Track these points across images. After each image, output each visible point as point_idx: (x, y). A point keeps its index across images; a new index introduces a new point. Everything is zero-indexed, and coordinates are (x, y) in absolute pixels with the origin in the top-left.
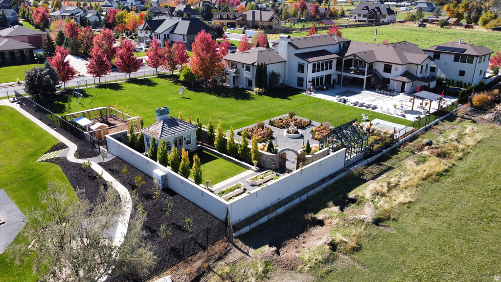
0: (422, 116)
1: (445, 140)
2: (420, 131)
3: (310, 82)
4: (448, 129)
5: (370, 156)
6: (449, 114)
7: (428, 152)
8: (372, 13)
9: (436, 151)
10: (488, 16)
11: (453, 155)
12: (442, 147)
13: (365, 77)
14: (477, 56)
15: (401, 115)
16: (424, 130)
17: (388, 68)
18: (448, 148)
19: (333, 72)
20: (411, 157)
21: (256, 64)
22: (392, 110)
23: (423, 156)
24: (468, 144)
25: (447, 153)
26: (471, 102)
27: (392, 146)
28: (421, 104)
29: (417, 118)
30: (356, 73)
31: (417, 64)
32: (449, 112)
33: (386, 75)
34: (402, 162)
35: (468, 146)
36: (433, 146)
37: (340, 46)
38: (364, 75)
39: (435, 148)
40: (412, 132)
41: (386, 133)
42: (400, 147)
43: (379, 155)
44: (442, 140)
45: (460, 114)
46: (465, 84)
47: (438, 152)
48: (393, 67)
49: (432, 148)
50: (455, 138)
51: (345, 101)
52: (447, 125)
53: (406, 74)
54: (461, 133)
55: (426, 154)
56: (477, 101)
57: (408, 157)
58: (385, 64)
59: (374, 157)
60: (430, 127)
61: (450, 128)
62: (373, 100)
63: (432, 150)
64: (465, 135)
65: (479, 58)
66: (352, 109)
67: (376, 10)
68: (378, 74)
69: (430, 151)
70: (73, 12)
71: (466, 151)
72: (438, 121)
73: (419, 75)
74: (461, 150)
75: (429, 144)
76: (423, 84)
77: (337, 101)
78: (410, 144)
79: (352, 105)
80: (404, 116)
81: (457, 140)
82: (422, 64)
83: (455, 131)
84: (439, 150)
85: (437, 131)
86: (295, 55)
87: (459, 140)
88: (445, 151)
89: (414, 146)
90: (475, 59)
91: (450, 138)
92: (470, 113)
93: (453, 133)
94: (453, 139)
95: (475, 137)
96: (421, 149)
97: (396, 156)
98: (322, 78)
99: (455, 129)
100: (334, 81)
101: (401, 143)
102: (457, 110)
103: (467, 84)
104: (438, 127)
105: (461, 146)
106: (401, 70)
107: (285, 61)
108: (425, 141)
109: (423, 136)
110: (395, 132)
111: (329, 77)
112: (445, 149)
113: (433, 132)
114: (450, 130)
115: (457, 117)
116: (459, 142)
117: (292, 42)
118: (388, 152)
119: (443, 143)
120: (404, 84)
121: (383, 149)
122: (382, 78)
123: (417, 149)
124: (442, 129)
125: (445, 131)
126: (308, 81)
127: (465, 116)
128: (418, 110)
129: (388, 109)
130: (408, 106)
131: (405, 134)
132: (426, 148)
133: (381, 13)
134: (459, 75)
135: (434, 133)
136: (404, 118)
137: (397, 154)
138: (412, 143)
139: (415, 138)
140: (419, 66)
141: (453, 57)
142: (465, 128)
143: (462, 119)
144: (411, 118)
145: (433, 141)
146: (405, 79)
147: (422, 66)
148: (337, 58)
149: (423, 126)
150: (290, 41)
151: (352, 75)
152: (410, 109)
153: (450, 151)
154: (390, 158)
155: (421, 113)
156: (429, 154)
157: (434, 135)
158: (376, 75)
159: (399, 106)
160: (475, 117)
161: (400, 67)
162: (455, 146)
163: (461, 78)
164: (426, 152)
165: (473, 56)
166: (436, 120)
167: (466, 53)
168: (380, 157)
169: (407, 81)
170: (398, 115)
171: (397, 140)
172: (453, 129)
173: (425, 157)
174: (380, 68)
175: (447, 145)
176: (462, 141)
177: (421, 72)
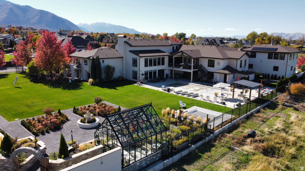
0: (242, 104)
1: (270, 130)
2: (241, 119)
3: (142, 74)
4: (271, 117)
5: (171, 155)
6: (270, 101)
7: (251, 147)
8: (211, 43)
9: (261, 145)
10: (284, 44)
11: (283, 151)
12: (268, 140)
13: (191, 71)
14: (288, 53)
15: (221, 103)
16: (244, 119)
17: (211, 63)
18: (276, 141)
19: (165, 67)
20: (229, 156)
21: (91, 58)
22: (212, 98)
23: (245, 153)
24: (298, 135)
25: (275, 148)
26: (289, 91)
27: (205, 138)
28: (242, 93)
29: (237, 105)
30: (184, 68)
31: (236, 59)
32: (269, 100)
33: (210, 69)
34: (216, 164)
35: (299, 137)
36: (256, 138)
37: (173, 48)
38: (191, 69)
39: (260, 141)
40: (232, 121)
41: (198, 122)
42: (215, 141)
43: (185, 153)
44: (266, 130)
45: (280, 102)
46: (279, 77)
47: (264, 146)
48: (216, 61)
49: (256, 141)
50: (282, 127)
51: (169, 90)
52: (269, 113)
53: (228, 68)
54: (287, 121)
55: (249, 150)
56: (295, 90)
57: (223, 155)
58: (209, 60)
59: (176, 157)
60: (252, 115)
61: (273, 116)
62: (197, 90)
63: (256, 144)
64: (292, 123)
65: (289, 55)
66: (173, 97)
67: (213, 41)
68: (203, 69)
69: (253, 145)
70: (6, 37)
71: (298, 145)
72: (260, 108)
73: (239, 69)
74: (293, 144)
75: (252, 135)
76: (243, 76)
77: (162, 91)
78: (228, 135)
79: (174, 94)
80: (224, 104)
81: (284, 130)
82: (241, 59)
83: (279, 119)
84: (265, 144)
85: (260, 118)
86: (130, 51)
87: (286, 130)
88: (273, 146)
89: (233, 139)
90: (286, 56)
91: (276, 127)
92: (290, 101)
93: (279, 121)
94: (279, 129)
95: (303, 126)
96: (242, 143)
97: (208, 154)
98: (155, 73)
99: (279, 117)
100: (167, 75)
101: (217, 134)
102: (277, 98)
103: (281, 77)
104: (261, 115)
105: (292, 139)
106: (223, 64)
107: (122, 57)
108: (247, 131)
109: (245, 125)
110: (208, 120)
111: (161, 72)
112: (273, 143)
113: (255, 121)
114: (274, 118)
115: (279, 105)
116: (287, 132)
117: (128, 41)
118: (197, 148)
119: (268, 135)
120: (226, 75)
121: (192, 144)
122: (207, 72)
123: (237, 143)
124: (265, 116)
125: (268, 119)
126: (141, 74)
127: (286, 103)
128: (239, 98)
129: (208, 97)
130: (229, 94)
131: (223, 123)
132: (249, 140)
133: (216, 43)
134: (273, 70)
135: (257, 121)
136: (224, 106)
137: (210, 151)
138: (231, 135)
139: (235, 127)
140: (238, 60)
141: (266, 55)
142: (290, 116)
143: (284, 107)
144: (231, 105)
145: (256, 131)
146: (226, 72)
147: (241, 61)
148: (169, 55)
149: (244, 113)
150: (126, 40)
151: (181, 69)
152: (231, 97)
153: (278, 146)
154: (200, 157)
155: (242, 101)
156: (252, 151)
157: (257, 124)
158: (202, 70)
159: (219, 95)
160: (296, 104)
161: (221, 62)
162: (283, 139)
163: (275, 73)
164: (248, 148)
165: (285, 53)
166: (258, 108)
167: (277, 51)
168: (186, 156)
169: (228, 73)
170: (218, 102)
171: (212, 131)
172: (277, 117)
173: (248, 155)
174: (205, 63)
175: (273, 136)
176: (290, 132)
177: (241, 67)
